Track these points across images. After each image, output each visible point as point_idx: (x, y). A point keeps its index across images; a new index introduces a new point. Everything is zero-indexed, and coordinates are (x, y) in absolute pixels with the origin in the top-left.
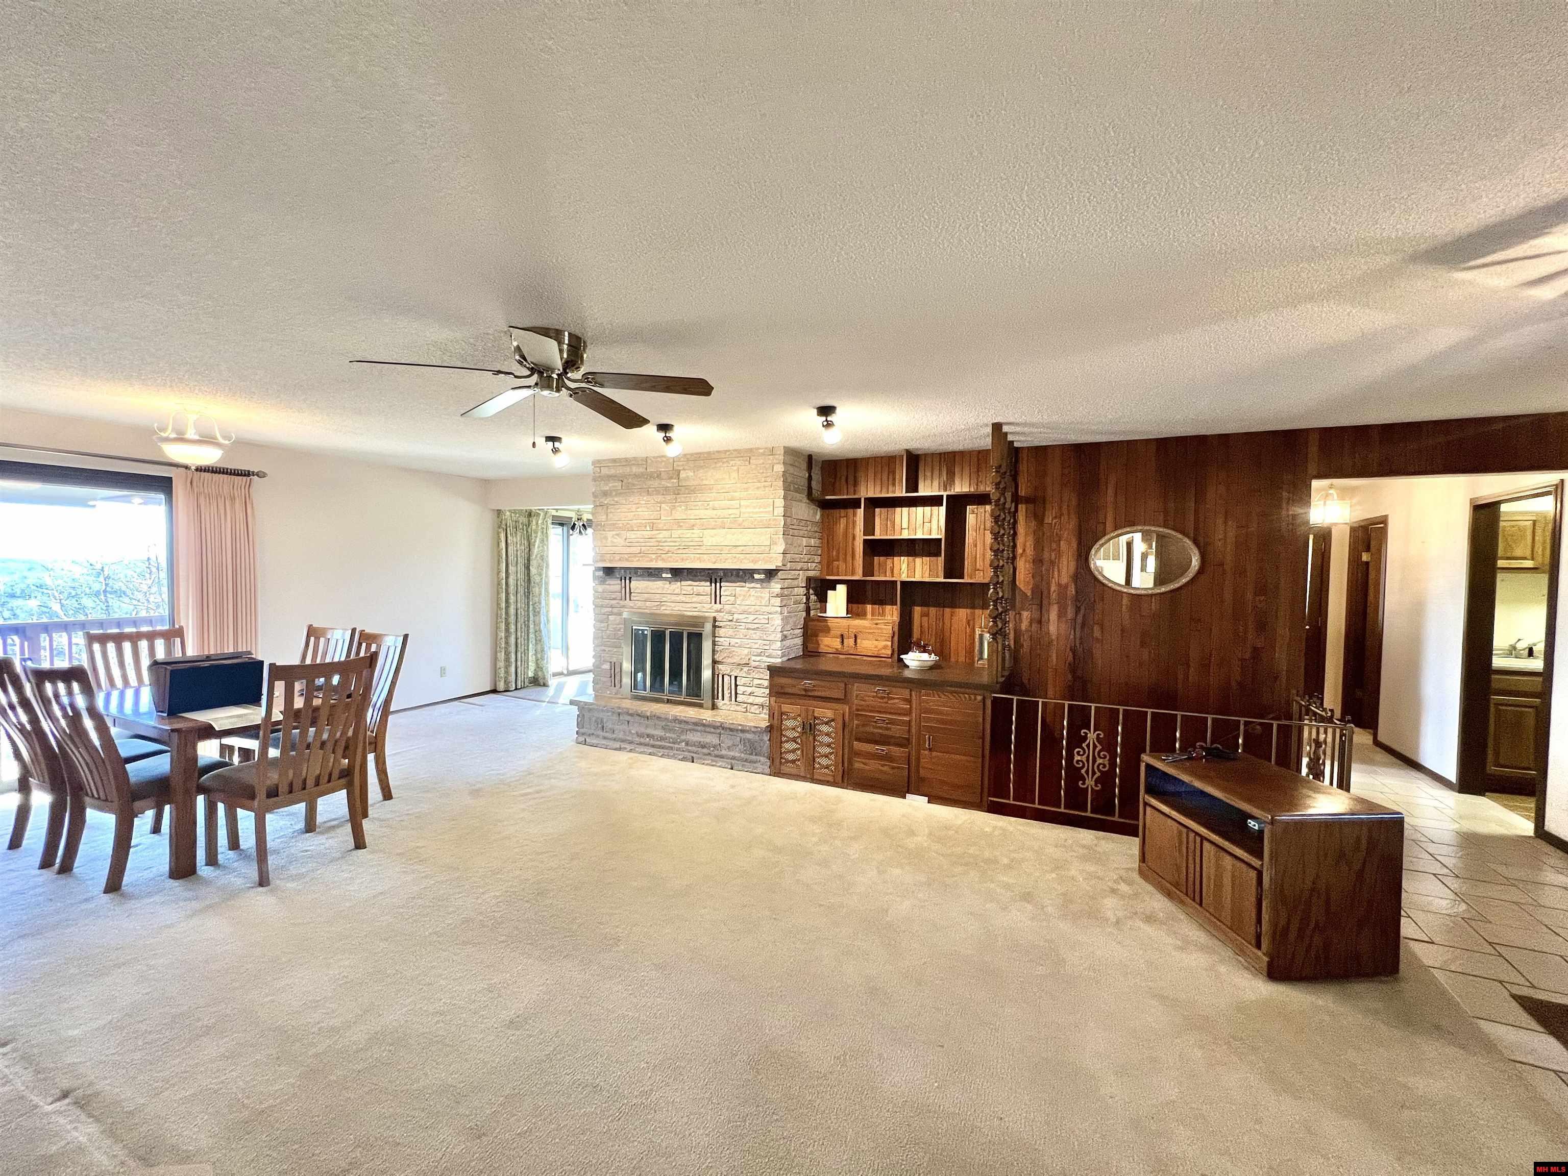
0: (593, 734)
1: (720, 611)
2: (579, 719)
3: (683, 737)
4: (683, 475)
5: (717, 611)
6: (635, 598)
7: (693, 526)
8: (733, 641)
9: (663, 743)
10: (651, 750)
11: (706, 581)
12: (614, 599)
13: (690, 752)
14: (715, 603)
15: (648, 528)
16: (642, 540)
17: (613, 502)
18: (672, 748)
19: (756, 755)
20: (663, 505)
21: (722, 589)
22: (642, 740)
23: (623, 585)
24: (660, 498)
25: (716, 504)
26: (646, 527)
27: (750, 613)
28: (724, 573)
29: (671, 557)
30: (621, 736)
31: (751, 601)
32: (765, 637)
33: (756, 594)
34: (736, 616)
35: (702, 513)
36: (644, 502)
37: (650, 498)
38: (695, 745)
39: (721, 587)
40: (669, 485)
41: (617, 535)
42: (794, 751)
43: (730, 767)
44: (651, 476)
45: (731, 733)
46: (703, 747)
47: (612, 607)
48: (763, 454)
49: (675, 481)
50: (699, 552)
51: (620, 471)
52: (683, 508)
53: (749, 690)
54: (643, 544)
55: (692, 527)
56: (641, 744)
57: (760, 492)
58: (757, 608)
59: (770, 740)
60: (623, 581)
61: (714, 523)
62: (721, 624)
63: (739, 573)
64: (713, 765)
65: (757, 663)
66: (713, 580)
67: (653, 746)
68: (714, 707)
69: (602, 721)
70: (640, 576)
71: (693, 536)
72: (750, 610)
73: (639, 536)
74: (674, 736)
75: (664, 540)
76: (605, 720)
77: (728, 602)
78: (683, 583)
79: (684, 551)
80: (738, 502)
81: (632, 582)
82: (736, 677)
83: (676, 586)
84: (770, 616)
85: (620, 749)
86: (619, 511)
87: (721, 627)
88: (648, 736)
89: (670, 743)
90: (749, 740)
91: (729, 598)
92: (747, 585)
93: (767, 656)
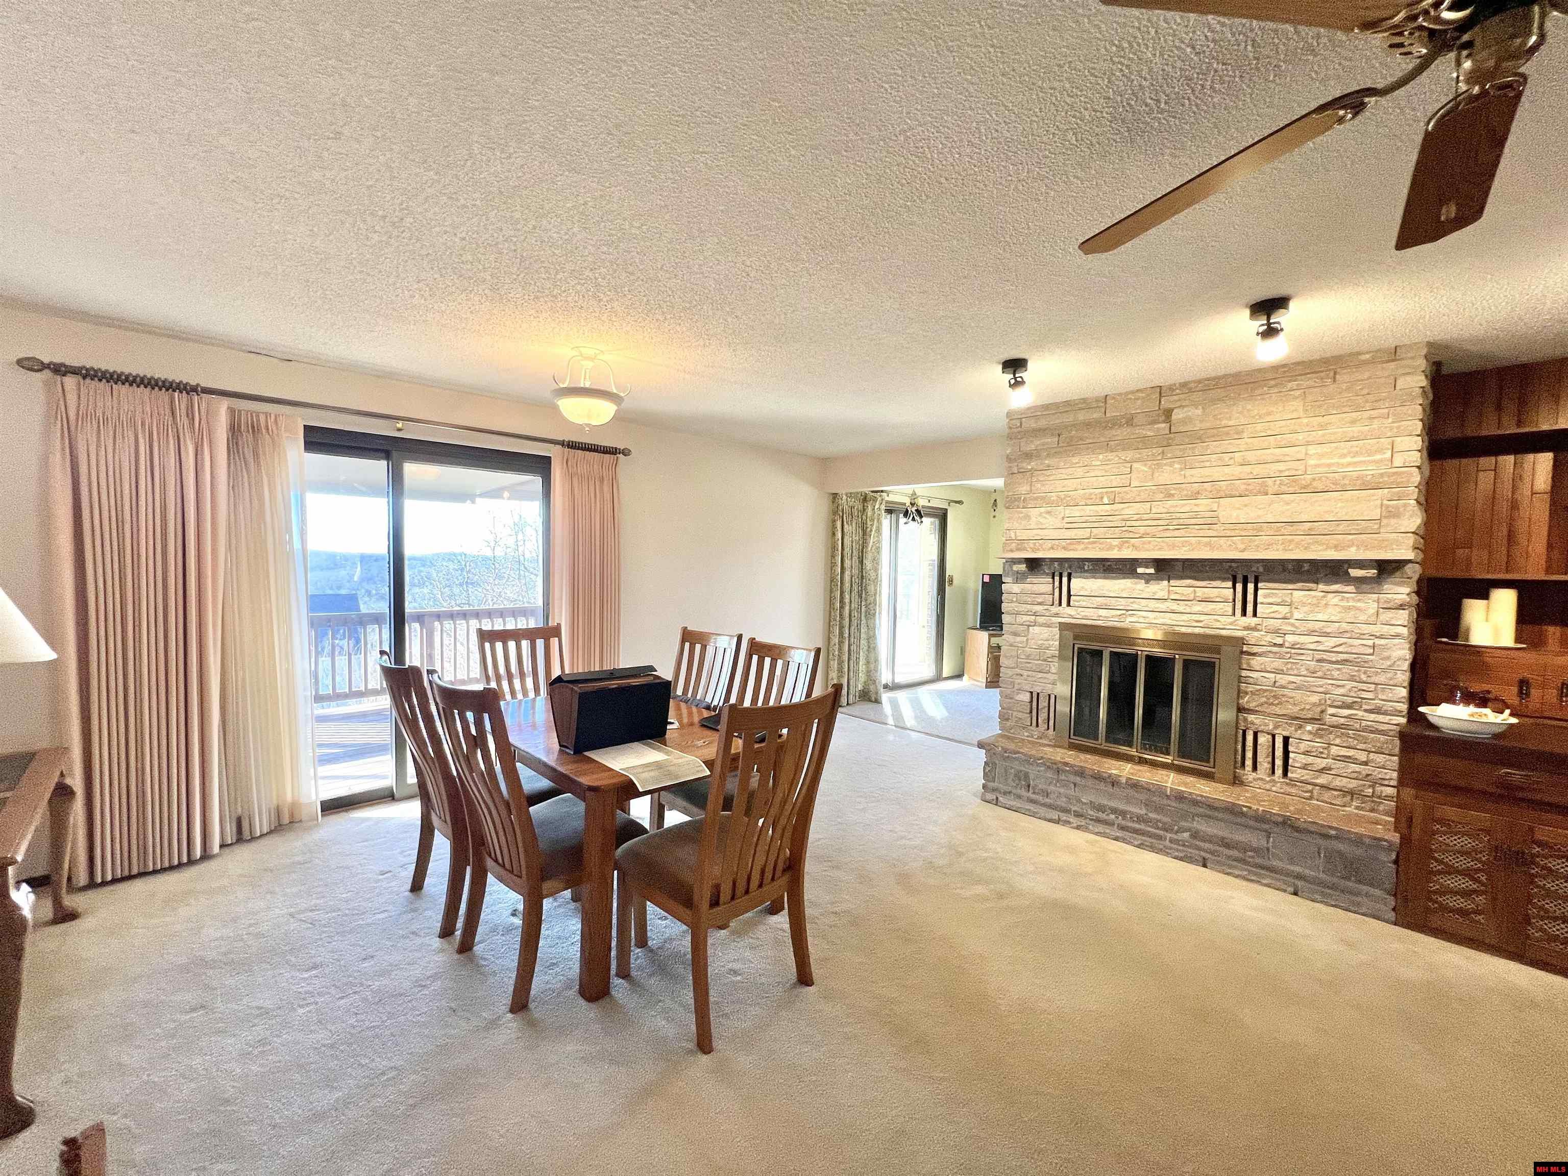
0: (1010, 792)
1: (1255, 629)
2: (988, 769)
3: (1184, 824)
4: (1177, 415)
5: (1247, 628)
6: (1077, 604)
7: (1198, 493)
8: (1282, 679)
9: (1142, 826)
10: (1119, 834)
11: (1224, 579)
12: (1040, 604)
13: (1199, 849)
14: (1244, 613)
15: (1106, 501)
16: (1094, 519)
17: (1041, 467)
18: (1160, 838)
19: (1360, 882)
20: (1135, 465)
21: (1260, 592)
22: (1101, 815)
23: (1057, 584)
24: (1129, 455)
25: (1251, 456)
26: (1102, 498)
27: (1327, 635)
28: (1265, 567)
29: (1149, 542)
30: (1062, 802)
31: (1331, 613)
32: (1364, 678)
33: (1344, 604)
34: (1290, 639)
35: (1216, 473)
36: (1099, 463)
37: (1110, 456)
38: (1210, 842)
39: (1256, 589)
40: (1149, 433)
41: (1049, 513)
42: (1466, 894)
43: (1291, 889)
44: (1114, 423)
45: (1296, 834)
46: (1227, 846)
47: (1035, 614)
48: (1372, 362)
49: (1163, 425)
50: (1211, 533)
51: (1056, 421)
52: (1177, 466)
53: (1321, 763)
54: (1096, 525)
55: (1195, 496)
56: (1098, 820)
57: (1355, 430)
58: (1344, 626)
59: (1396, 862)
60: (1057, 578)
61: (1243, 487)
62: (1255, 649)
63: (1302, 567)
64: (1252, 881)
65: (1342, 720)
66: (1240, 577)
67: (1122, 828)
68: (1237, 781)
69: (1026, 776)
70: (1086, 571)
71: (1196, 509)
72: (1328, 630)
73: (1088, 513)
74: (1166, 819)
75: (1136, 517)
76: (1031, 776)
77: (1272, 615)
78: (1172, 582)
79: (1176, 533)
80: (1303, 449)
81: (1073, 581)
82: (1286, 740)
83: (1160, 588)
84: (1378, 641)
85: (1057, 822)
86: (1051, 478)
87: (1254, 654)
88: (1114, 811)
89: (1158, 828)
90: (1340, 853)
91: (1275, 608)
92: (1321, 587)
93: (1366, 711)
